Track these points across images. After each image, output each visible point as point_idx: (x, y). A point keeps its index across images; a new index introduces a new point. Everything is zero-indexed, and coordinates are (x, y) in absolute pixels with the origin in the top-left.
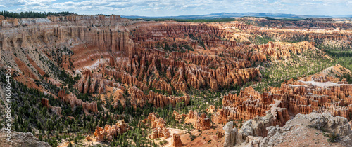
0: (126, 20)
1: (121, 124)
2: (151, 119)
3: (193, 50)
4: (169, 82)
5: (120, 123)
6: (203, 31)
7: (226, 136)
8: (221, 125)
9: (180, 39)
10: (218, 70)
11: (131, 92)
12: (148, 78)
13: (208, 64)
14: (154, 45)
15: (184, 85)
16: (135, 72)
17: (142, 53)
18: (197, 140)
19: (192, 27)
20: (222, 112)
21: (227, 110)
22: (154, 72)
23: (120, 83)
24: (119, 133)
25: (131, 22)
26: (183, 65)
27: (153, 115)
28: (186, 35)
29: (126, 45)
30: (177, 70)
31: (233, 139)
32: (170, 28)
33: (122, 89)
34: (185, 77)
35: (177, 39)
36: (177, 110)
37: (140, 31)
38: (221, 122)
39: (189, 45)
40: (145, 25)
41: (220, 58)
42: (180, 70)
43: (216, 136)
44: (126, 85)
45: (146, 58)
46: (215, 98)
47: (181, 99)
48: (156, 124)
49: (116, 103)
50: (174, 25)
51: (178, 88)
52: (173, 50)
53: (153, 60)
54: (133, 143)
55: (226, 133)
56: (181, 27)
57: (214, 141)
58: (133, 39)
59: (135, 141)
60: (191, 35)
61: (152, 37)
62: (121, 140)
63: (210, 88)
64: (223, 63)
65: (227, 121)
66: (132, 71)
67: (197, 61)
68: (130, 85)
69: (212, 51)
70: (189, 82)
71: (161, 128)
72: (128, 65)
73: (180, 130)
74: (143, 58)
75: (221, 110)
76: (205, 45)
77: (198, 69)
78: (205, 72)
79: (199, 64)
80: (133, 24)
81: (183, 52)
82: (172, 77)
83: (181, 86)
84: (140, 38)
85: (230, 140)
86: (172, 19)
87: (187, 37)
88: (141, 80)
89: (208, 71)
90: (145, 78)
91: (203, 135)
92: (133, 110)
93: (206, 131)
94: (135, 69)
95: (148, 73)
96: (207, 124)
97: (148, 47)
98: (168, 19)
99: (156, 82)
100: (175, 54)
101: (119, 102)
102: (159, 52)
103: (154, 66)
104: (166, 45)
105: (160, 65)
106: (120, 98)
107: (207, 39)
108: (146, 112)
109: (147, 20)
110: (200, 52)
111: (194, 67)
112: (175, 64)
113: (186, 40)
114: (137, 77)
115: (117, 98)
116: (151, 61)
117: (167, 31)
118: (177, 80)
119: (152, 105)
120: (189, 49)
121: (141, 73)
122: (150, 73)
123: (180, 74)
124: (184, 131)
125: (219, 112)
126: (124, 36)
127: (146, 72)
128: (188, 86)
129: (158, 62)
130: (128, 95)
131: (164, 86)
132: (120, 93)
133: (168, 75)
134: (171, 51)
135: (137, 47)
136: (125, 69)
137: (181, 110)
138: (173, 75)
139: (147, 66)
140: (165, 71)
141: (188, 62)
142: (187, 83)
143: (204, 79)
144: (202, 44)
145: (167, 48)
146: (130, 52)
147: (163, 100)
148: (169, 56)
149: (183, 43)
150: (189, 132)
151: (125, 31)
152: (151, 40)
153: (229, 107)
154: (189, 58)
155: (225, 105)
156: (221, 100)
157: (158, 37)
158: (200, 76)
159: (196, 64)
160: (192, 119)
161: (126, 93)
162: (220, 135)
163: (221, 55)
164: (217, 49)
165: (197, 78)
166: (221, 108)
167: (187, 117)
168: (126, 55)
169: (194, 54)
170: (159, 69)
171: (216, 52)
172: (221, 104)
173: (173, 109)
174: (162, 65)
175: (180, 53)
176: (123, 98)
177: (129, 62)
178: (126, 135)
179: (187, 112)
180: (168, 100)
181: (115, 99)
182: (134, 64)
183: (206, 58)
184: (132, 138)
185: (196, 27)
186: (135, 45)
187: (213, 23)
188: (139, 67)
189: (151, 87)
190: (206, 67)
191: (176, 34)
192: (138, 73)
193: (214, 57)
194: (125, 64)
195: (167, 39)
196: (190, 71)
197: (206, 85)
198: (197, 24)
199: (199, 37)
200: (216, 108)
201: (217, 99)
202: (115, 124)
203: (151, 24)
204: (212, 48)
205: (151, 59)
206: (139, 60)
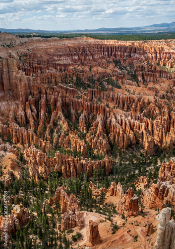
0: (10, 37)
1: (18, 211)
2: (59, 196)
3: (119, 87)
4: (82, 137)
5: (17, 209)
6: (137, 56)
7: (159, 232)
8: (153, 212)
9: (100, 69)
10: (158, 120)
11: (28, 156)
12: (52, 132)
13: (141, 111)
14: (59, 80)
15: (104, 142)
16: (32, 123)
17: (40, 93)
18: (119, 233)
19: (120, 48)
20: (157, 189)
21: (164, 188)
22: (61, 123)
23: (11, 143)
24: (18, 227)
25: (18, 41)
26: (104, 110)
27: (62, 191)
28: (109, 62)
29: (13, 81)
30: (94, 118)
31: (167, 240)
32: (84, 51)
33: (14, 152)
34: (107, 128)
35: (94, 69)
36: (94, 182)
37: (35, 55)
38: (154, 207)
39: (114, 78)
40: (44, 45)
41: (162, 102)
42: (99, 119)
43: (145, 229)
44: (19, 145)
45: (47, 101)
46: (149, 165)
47: (99, 164)
48: (66, 204)
49: (7, 176)
50: (90, 45)
51: (96, 147)
52: (89, 86)
53: (59, 104)
54: (38, 241)
55: (159, 226)
56: (101, 48)
57: (142, 238)
58: (24, 70)
59: (41, 239)
60: (117, 63)
61: (55, 66)
62: (22, 240)
63: (143, 148)
64: (166, 110)
65: (163, 207)
66: (27, 122)
67: (126, 104)
68: (27, 145)
69: (150, 89)
70: (112, 138)
71: (74, 211)
72: (21, 113)
73: (98, 214)
74: (43, 101)
75: (156, 185)
76: (140, 78)
77: (126, 117)
78: (137, 122)
79: (128, 109)
80: (22, 44)
81: (104, 89)
82: (88, 129)
83: (101, 143)
84: (37, 68)
85: (164, 241)
86: (87, 35)
87: (111, 66)
88: (42, 135)
89: (141, 121)
90: (47, 133)
91: (128, 225)
92: (34, 185)
93: (132, 219)
94: (31, 119)
95: (51, 124)
96: (135, 207)
97: (49, 82)
98: (81, 35)
99: (64, 137)
100: (92, 92)
101: (12, 175)
102: (66, 90)
103: (60, 113)
104: (78, 79)
105: (69, 111)
106: (13, 168)
107: (142, 68)
108: (52, 186)
109: (46, 36)
110: (131, 90)
111: (121, 114)
112: (90, 110)
113: (109, 71)
114: (35, 132)
115: (9, 168)
116: (55, 105)
117: (79, 55)
118: (94, 134)
119: (60, 174)
120: (113, 85)
121: (41, 124)
122: (55, 124)
123: (100, 124)
124: (103, 217)
125: (152, 190)
126: (8, 65)
127: (49, 122)
128: (110, 143)
129: (66, 106)
130: (25, 162)
131: (76, 143)
132: (12, 160)
133: (82, 128)
134: (85, 89)
135: (32, 84)
136: (15, 119)
137: (100, 181)
138: (88, 126)
139: (50, 112)
140: (77, 119)
141: (111, 105)
142: (109, 139)
143: (135, 135)
144: (134, 77)
145: (79, 84)
146: (21, 92)
147: (75, 166)
148: (83, 96)
149: (104, 75)
150: (109, 219)
151: (10, 56)
152: (54, 71)
153: (168, 182)
154: (113, 99)
155: (163, 179)
156: (157, 169)
157: (65, 65)
158: (128, 128)
159: (123, 109)
160: (114, 197)
161: (22, 159)
162: (151, 230)
163: (163, 97)
164: (157, 87)
165: (124, 131)
166: (155, 182)
167: (108, 194)
168: (15, 97)
169: (121, 94)
170: (68, 116)
171: (157, 92)
172: (156, 176)
173: (88, 181)
174: (73, 111)
175: (99, 92)
176: (17, 168)
177: (20, 108)
178: (27, 229)
179: (108, 185)
180: (82, 165)
181: (5, 171)
182: (29, 112)
183: (139, 100)
184: (35, 233)
185: (126, 48)
186: (28, 80)
187: (154, 42)
188: (38, 116)
189: (57, 147)
190: (138, 114)
191: (94, 60)
192: (37, 124)
193: (152, 99)
194: (15, 112)
195: (80, 68)
196: (113, 120)
197: (137, 143)
198: (128, 43)
199: (131, 64)
200: (149, 182)
201: (152, 167)
202: (10, 212)
203: (52, 44)
204: (151, 85)
205: (56, 101)
206: (37, 103)
